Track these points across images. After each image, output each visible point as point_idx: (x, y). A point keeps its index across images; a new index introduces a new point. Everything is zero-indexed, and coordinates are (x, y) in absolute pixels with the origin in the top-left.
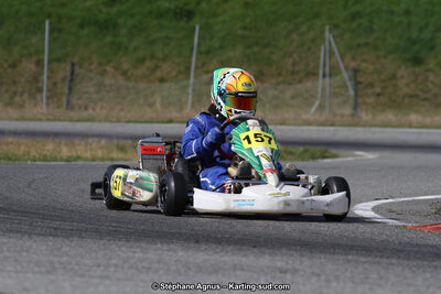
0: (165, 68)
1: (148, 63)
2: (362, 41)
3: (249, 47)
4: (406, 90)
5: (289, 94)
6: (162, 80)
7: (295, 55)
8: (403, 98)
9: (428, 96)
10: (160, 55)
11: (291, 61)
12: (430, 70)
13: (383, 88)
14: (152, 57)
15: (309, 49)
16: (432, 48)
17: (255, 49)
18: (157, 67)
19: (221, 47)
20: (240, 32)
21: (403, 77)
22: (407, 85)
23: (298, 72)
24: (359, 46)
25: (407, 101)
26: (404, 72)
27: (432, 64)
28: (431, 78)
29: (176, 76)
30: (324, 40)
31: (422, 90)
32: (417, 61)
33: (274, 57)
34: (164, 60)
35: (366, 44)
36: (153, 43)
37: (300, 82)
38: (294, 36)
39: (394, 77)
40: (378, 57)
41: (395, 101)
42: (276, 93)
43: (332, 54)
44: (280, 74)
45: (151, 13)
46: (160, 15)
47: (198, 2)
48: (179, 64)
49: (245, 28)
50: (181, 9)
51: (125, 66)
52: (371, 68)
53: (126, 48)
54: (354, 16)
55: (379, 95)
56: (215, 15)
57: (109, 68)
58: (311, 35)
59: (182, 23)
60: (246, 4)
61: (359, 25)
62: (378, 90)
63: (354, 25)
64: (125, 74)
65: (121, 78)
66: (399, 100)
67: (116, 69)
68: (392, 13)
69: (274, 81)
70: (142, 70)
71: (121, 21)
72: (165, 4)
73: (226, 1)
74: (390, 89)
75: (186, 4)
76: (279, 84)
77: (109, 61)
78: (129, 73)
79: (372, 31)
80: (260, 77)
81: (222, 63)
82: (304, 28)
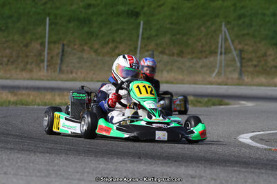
1: (111, 45)
2: (245, 32)
3: (174, 35)
4: (273, 63)
5: (198, 65)
7: (203, 41)
8: (271, 68)
10: (118, 40)
11: (200, 44)
13: (258, 62)
14: (113, 41)
15: (212, 37)
17: (178, 36)
18: (116, 47)
19: (157, 35)
21: (271, 55)
22: (274, 60)
23: (205, 51)
24: (243, 35)
25: (273, 70)
26: (272, 52)
29: (128, 53)
30: (221, 31)
33: (190, 42)
34: (121, 42)
35: (248, 34)
36: (114, 32)
37: (206, 57)
38: (203, 28)
39: (265, 55)
40: (255, 42)
41: (265, 70)
42: (191, 64)
43: (226, 40)
44: (193, 53)
45: (112, 13)
46: (119, 14)
47: (143, 7)
48: (130, 46)
49: (172, 23)
50: (132, 11)
51: (96, 46)
52: (251, 49)
53: (97, 35)
54: (240, 17)
55: (255, 66)
56: (153, 15)
57: (86, 48)
58: (213, 28)
59: (132, 20)
60: (173, 9)
61: (244, 22)
62: (255, 63)
63: (240, 22)
64: (96, 51)
65: (93, 54)
66: (268, 69)
67: (91, 48)
68: (264, 15)
69: (190, 57)
70: (107, 49)
71: (94, 18)
72: (122, 8)
73: (160, 6)
74: (263, 63)
75: (135, 8)
76: (192, 58)
77: (86, 43)
78: (99, 51)
79: (251, 26)
80: (181, 54)
81: (157, 45)
82: (209, 24)
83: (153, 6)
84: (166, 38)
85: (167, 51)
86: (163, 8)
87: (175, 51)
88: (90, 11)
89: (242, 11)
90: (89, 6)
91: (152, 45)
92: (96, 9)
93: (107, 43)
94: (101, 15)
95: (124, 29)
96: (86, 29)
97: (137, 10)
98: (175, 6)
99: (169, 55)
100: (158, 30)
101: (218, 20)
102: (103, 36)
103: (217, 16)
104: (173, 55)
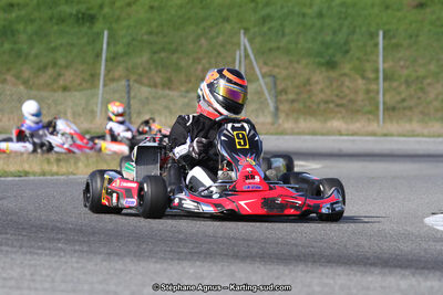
0: (69, 76)
1: (50, 71)
2: (273, 45)
3: (155, 53)
4: (321, 96)
6: (65, 89)
7: (204, 61)
8: (319, 104)
9: (344, 102)
10: (63, 62)
11: (200, 67)
12: (345, 75)
13: (298, 94)
14: (55, 64)
15: (219, 54)
16: (347, 52)
17: (163, 55)
18: (59, 75)
19: (127, 54)
20: (145, 37)
21: (317, 83)
22: (322, 91)
24: (270, 50)
25: (322, 106)
26: (319, 77)
27: (347, 68)
28: (347, 83)
29: (80, 84)
31: (337, 96)
32: (331, 65)
33: (183, 63)
34: (66, 67)
35: (278, 48)
36: (54, 49)
38: (203, 41)
39: (308, 82)
40: (291, 62)
41: (310, 107)
42: (186, 100)
44: (189, 82)
45: (51, 19)
46: (62, 20)
47: (101, 7)
48: (82, 72)
49: (151, 33)
50: (83, 14)
51: (26, 75)
52: (284, 73)
53: (27, 56)
54: (264, 20)
55: (293, 101)
56: (118, 19)
57: (8, 77)
58: (220, 39)
59: (85, 29)
60: (152, 8)
61: (270, 29)
62: (291, 96)
63: (265, 28)
64: (25, 83)
65: (22, 88)
66: (315, 107)
67: (17, 77)
68: (304, 15)
69: (183, 89)
70: (44, 78)
71: (20, 27)
72: (67, 9)
73: (129, 5)
74: (305, 96)
75: (88, 9)
76: (187, 92)
77: (9, 70)
78: (31, 83)
79: (283, 35)
80: (168, 84)
81: (127, 70)
82: (213, 32)
83: (118, 4)
84: (144, 58)
85: (145, 81)
86: (134, 7)
87: (158, 80)
88: (14, 15)
89: (267, 10)
90: (12, 5)
91: (119, 71)
92: (23, 13)
93: (44, 69)
94: (32, 21)
95: (72, 45)
96: (7, 46)
97: (92, 12)
98: (156, 4)
99: (150, 86)
100: (128, 44)
101: (228, 27)
102: (36, 56)
103: (226, 20)
104: (155, 86)
